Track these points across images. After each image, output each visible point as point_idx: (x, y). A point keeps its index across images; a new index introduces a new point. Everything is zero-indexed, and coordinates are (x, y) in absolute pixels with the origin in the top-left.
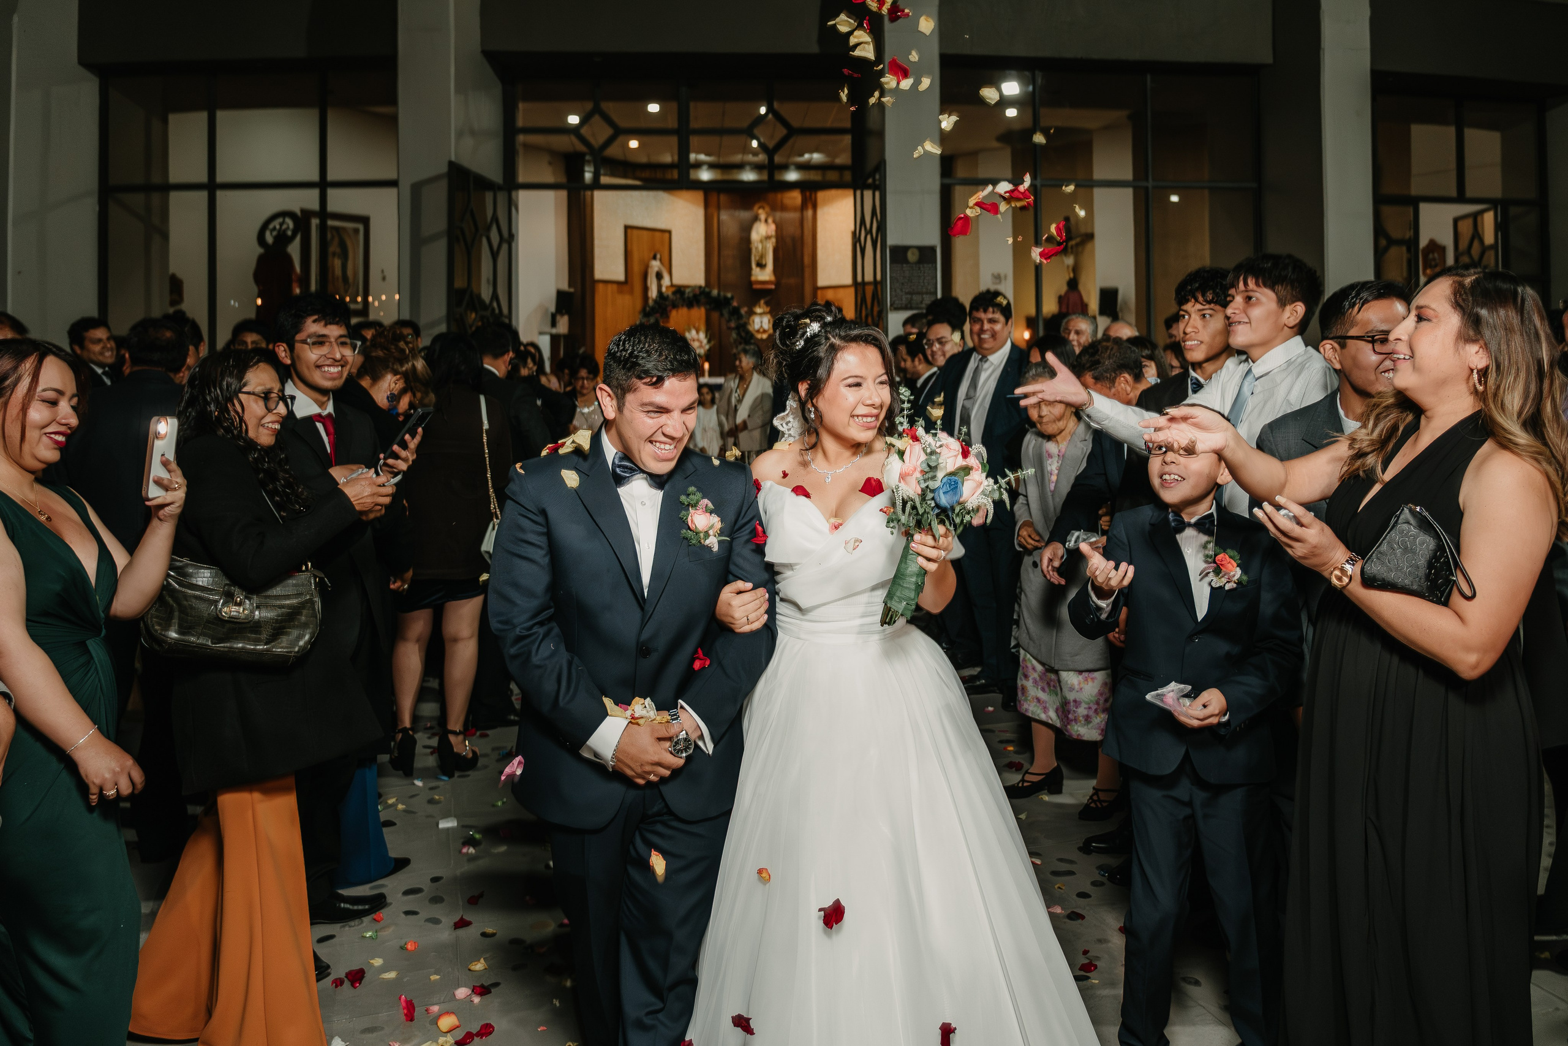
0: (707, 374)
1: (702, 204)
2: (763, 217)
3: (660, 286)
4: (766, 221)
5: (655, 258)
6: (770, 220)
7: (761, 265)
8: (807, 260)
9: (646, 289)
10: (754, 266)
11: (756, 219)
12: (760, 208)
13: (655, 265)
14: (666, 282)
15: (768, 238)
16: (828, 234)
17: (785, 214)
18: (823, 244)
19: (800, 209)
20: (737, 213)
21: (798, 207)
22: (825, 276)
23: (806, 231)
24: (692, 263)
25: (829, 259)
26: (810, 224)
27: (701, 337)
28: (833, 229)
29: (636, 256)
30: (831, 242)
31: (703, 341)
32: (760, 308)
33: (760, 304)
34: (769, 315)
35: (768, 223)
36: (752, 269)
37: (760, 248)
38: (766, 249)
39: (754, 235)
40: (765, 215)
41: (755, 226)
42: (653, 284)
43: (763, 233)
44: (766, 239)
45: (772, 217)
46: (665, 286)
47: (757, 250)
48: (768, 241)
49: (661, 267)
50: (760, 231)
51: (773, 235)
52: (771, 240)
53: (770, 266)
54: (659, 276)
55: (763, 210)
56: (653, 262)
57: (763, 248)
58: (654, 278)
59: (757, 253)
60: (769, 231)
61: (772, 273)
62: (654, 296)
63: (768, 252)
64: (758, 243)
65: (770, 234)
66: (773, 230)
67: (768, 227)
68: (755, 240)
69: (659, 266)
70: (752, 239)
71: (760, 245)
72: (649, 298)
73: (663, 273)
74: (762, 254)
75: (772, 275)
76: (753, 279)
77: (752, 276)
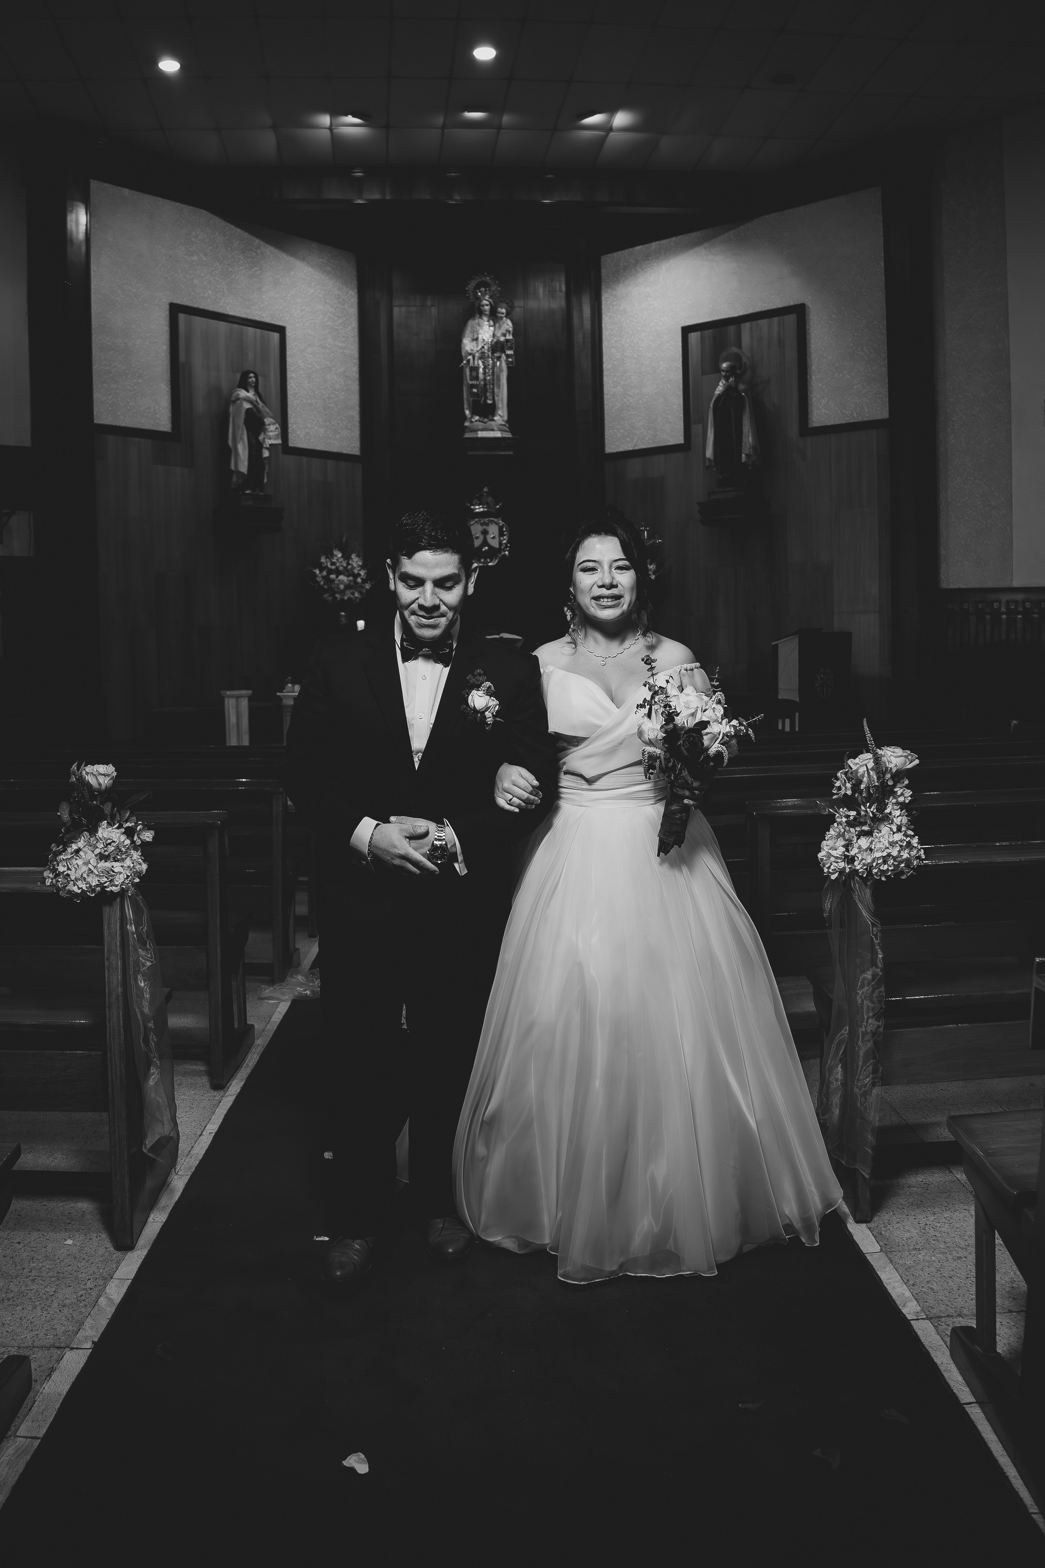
2: (486, 302)
3: (255, 447)
4: (493, 312)
5: (243, 384)
7: (485, 410)
8: (582, 401)
9: (225, 453)
10: (467, 412)
11: (474, 308)
12: (478, 286)
13: (245, 399)
14: (271, 435)
15: (497, 347)
16: (628, 340)
17: (532, 304)
18: (616, 363)
19: (563, 295)
20: (429, 303)
21: (561, 291)
22: (622, 431)
23: (578, 338)
24: (332, 405)
25: (630, 393)
26: (587, 324)
27: (355, 565)
28: (638, 328)
29: (200, 378)
30: (635, 356)
31: (359, 575)
32: (481, 504)
33: (482, 495)
34: (500, 519)
35: (497, 317)
36: (465, 418)
37: (481, 370)
38: (493, 373)
39: (468, 345)
40: (491, 300)
41: (471, 323)
42: (242, 439)
43: (486, 340)
44: (493, 353)
45: (507, 304)
46: (268, 446)
47: (474, 374)
48: (499, 358)
49: (261, 404)
50: (480, 336)
51: (509, 344)
52: (504, 357)
53: (501, 415)
54: (254, 423)
55: (486, 290)
56: (239, 392)
57: (487, 371)
58: (243, 428)
59: (475, 382)
60: (499, 334)
61: (507, 425)
62: (243, 468)
63: (499, 379)
64: (476, 358)
65: (502, 339)
66: (509, 332)
67: (497, 325)
68: (470, 354)
69: (255, 403)
70: (463, 354)
71: (481, 364)
72: (232, 472)
73: (265, 417)
74: (485, 385)
75: (508, 430)
76: (467, 435)
77: (463, 429)
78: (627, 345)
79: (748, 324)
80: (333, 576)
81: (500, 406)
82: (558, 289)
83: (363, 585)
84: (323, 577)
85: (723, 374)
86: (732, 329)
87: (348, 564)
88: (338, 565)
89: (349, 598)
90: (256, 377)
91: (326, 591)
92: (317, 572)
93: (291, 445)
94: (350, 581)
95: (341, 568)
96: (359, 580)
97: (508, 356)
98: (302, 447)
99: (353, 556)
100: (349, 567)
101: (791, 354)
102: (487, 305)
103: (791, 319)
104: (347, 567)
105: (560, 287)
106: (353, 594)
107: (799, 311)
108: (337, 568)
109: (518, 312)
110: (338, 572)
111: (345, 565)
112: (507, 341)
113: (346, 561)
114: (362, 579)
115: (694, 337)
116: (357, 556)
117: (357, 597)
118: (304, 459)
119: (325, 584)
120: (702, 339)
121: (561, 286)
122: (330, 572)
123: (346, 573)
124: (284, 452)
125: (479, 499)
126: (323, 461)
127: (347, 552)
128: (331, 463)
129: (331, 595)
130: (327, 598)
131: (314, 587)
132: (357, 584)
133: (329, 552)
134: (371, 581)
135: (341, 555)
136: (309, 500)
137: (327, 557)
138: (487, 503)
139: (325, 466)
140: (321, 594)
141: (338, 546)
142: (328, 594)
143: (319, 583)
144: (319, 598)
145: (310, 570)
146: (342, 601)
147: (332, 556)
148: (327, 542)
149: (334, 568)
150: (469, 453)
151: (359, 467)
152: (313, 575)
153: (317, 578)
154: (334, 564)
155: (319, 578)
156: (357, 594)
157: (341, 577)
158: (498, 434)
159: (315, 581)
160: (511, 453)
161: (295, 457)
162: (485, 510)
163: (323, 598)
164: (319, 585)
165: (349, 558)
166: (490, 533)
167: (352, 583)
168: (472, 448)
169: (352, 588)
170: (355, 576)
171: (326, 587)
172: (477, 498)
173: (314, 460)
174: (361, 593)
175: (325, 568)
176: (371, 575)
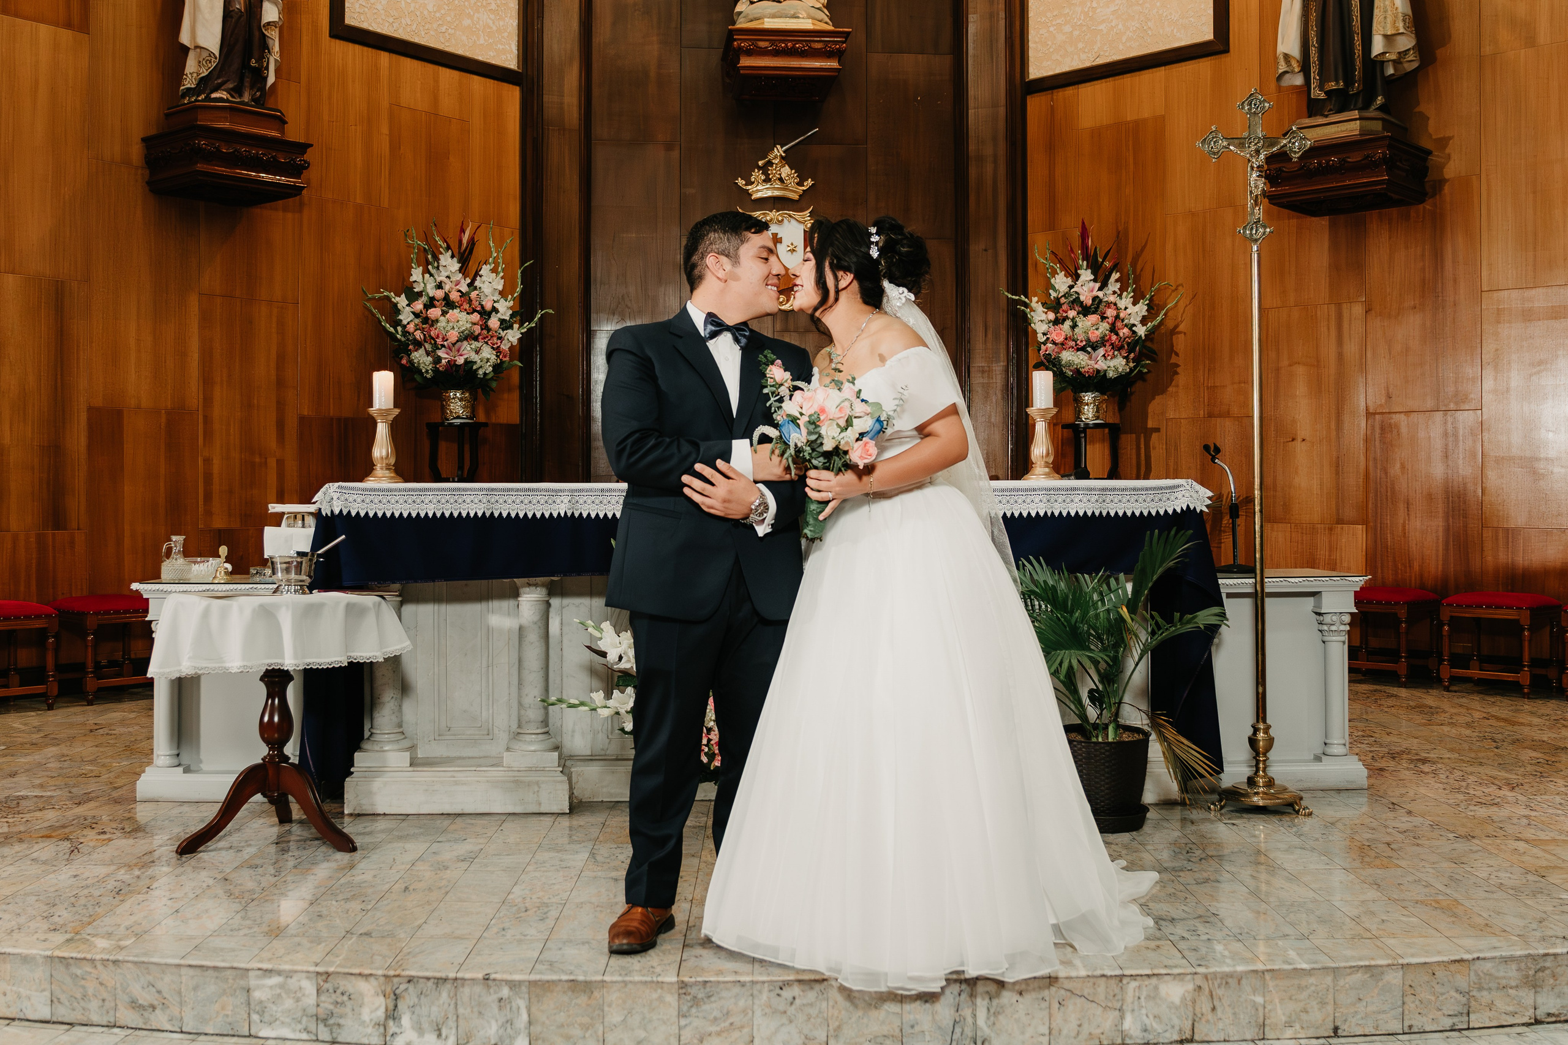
22: (1067, 27)
27: (487, 290)
31: (495, 310)
32: (767, 180)
33: (770, 163)
34: (807, 213)
61: (827, 11)
62: (208, 38)
75: (827, 20)
76: (741, 24)
77: (731, 17)
80: (434, 313)
83: (503, 334)
84: (417, 315)
87: (470, 285)
88: (447, 288)
89: (468, 363)
91: (418, 345)
92: (402, 301)
93: (352, 21)
94: (474, 324)
95: (454, 296)
96: (494, 322)
98: (379, 30)
99: (485, 270)
100: (473, 295)
104: (468, 294)
106: (477, 352)
108: (446, 298)
110: (449, 304)
111: (464, 288)
113: (468, 281)
114: (502, 321)
116: (494, 271)
117: (488, 360)
118: (384, 57)
119: (417, 326)
122: (431, 303)
123: (466, 306)
124: (333, 35)
125: (764, 169)
126: (430, 68)
127: (472, 266)
128: (448, 76)
129: (428, 354)
130: (421, 358)
131: (392, 336)
132: (489, 329)
133: (429, 260)
134: (521, 325)
135: (457, 266)
136: (395, 146)
137: (426, 271)
138: (781, 180)
139: (436, 81)
140: (408, 353)
141: (448, 248)
142: (422, 351)
143: (404, 327)
144: (404, 361)
145: (388, 298)
146: (451, 364)
147: (438, 268)
148: (427, 237)
149: (439, 294)
150: (745, 62)
151: (512, 95)
152: (395, 310)
153: (400, 317)
154: (439, 286)
155: (406, 317)
156: (487, 353)
157: (454, 313)
158: (807, 24)
159: (396, 323)
160: (833, 64)
161: (357, 46)
162: (777, 193)
163: (411, 362)
164: (405, 333)
165: (477, 274)
166: (786, 241)
167: (477, 330)
168: (749, 53)
169: (476, 339)
170: (486, 314)
171: (418, 335)
172: (759, 168)
173: (409, 65)
174: (498, 350)
175: (420, 294)
176: (523, 313)
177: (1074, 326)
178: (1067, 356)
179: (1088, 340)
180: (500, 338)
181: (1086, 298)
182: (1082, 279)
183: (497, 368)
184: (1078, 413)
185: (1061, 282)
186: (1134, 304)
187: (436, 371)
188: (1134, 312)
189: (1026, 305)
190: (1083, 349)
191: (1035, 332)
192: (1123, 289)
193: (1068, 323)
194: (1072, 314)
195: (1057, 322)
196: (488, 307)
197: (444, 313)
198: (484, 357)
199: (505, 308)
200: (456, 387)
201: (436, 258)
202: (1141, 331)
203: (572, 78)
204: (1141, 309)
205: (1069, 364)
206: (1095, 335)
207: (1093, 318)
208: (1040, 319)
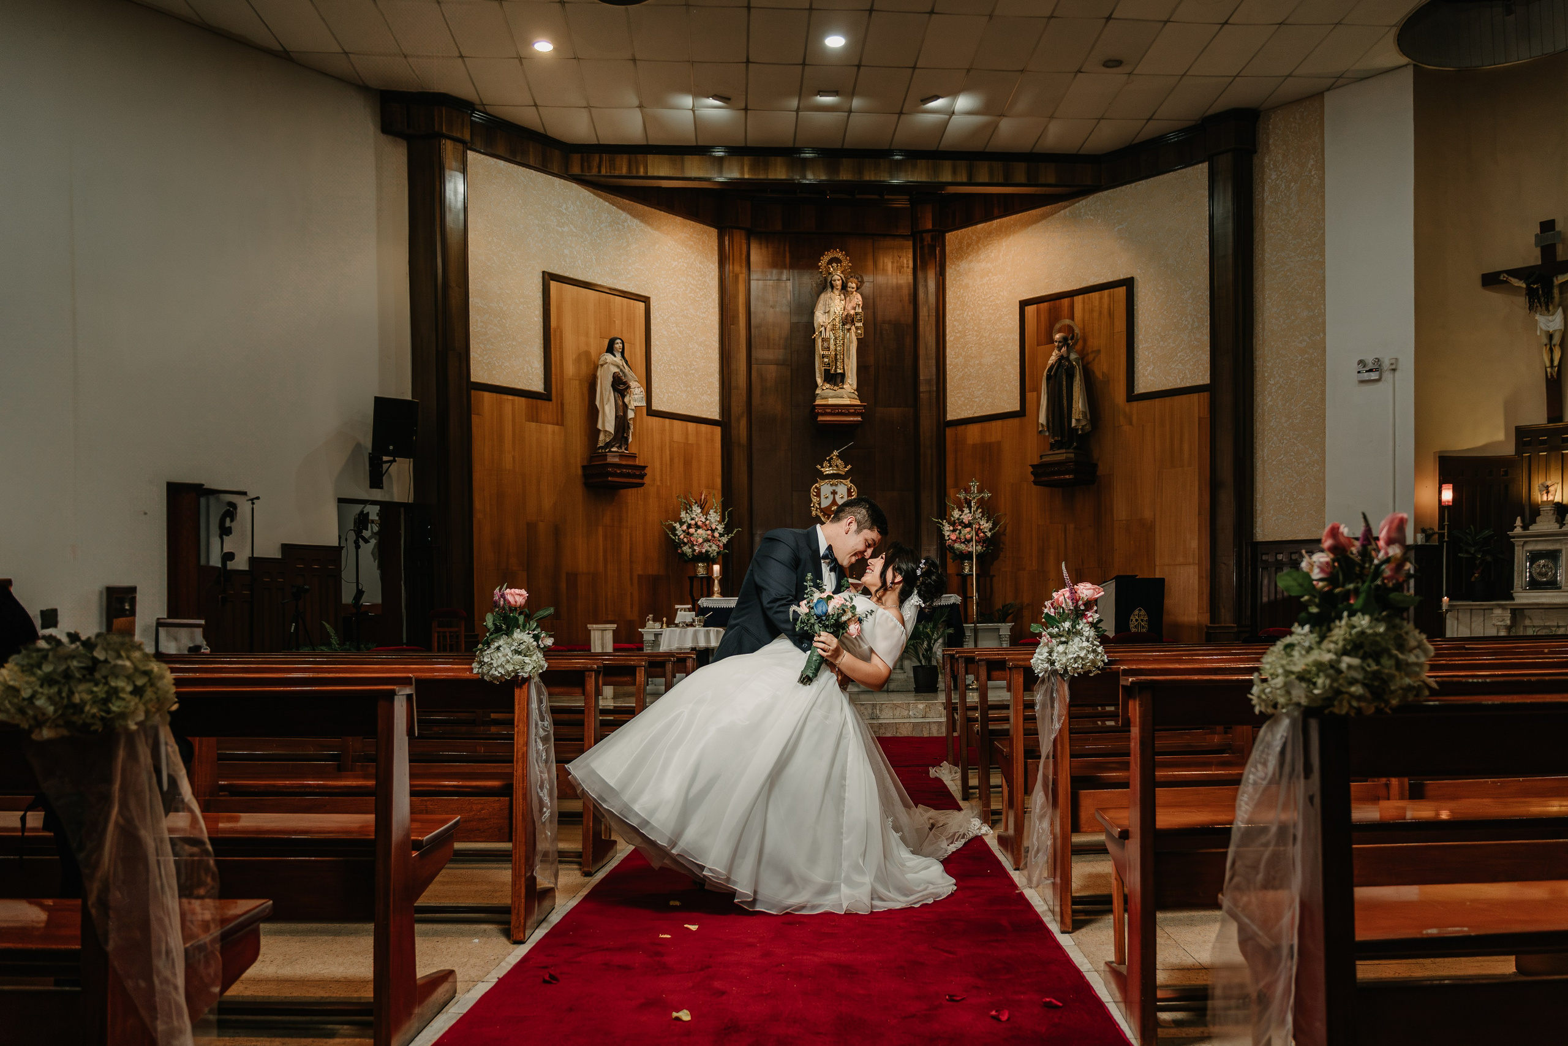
0: (716, 588)
1: (716, 258)
2: (837, 278)
3: (622, 411)
4: (844, 287)
5: (610, 349)
6: (852, 285)
7: (835, 378)
8: (926, 371)
9: (591, 413)
10: (819, 381)
11: (826, 285)
12: (830, 262)
13: (612, 363)
14: (636, 397)
15: (848, 320)
16: (970, 314)
17: (881, 279)
18: (958, 335)
19: (910, 270)
20: (784, 277)
21: (908, 267)
22: (963, 399)
23: (923, 312)
24: (693, 372)
25: (971, 364)
26: (932, 299)
27: (713, 521)
28: (980, 302)
29: (571, 345)
30: (976, 328)
31: (716, 529)
32: (830, 466)
33: (832, 458)
34: (848, 480)
35: (848, 291)
36: (817, 386)
37: (832, 341)
38: (843, 344)
39: (820, 318)
40: (842, 275)
41: (823, 296)
42: (608, 399)
43: (837, 313)
44: (844, 325)
45: (857, 278)
46: (634, 408)
47: (826, 345)
48: (849, 330)
49: (627, 370)
50: (832, 310)
51: (858, 316)
52: (853, 328)
53: (851, 382)
54: (620, 386)
55: (837, 266)
56: (607, 357)
57: (838, 342)
58: (610, 392)
59: (826, 353)
60: (849, 307)
61: (856, 393)
62: (610, 426)
63: (849, 350)
64: (828, 330)
65: (852, 312)
66: (859, 305)
67: (848, 299)
68: (822, 326)
69: (622, 367)
70: (815, 325)
71: (832, 335)
72: (599, 431)
73: (631, 381)
74: (836, 355)
75: (856, 397)
76: (818, 402)
77: (814, 397)
78: (968, 318)
79: (1080, 297)
80: (692, 530)
81: (849, 374)
82: (905, 265)
83: (720, 539)
84: (684, 531)
85: (1056, 344)
86: (1066, 302)
87: (706, 519)
88: (697, 520)
89: (706, 551)
90: (623, 343)
91: (685, 544)
92: (677, 525)
93: (654, 408)
94: (708, 535)
95: (700, 523)
96: (716, 534)
97: (857, 328)
98: (665, 410)
99: (711, 512)
100: (707, 522)
101: (1121, 325)
102: (838, 280)
103: (1122, 290)
104: (705, 522)
105: (908, 264)
106: (710, 546)
107: (1129, 283)
108: (696, 524)
109: (867, 287)
110: (697, 527)
111: (704, 520)
112: (857, 314)
113: (704, 516)
114: (720, 534)
115: (1030, 310)
116: (715, 512)
118: (667, 421)
119: (685, 537)
120: (1038, 311)
121: (907, 260)
122: (689, 526)
123: (704, 528)
124: (648, 415)
125: (829, 461)
126: (684, 423)
127: (706, 508)
128: (691, 426)
129: (690, 548)
130: (686, 549)
131: (674, 541)
132: (714, 537)
133: (688, 508)
134: (728, 535)
135: (700, 510)
136: (672, 459)
137: (687, 512)
138: (837, 466)
139: (687, 428)
140: (681, 548)
141: (696, 503)
142: (687, 547)
143: (679, 536)
144: (679, 551)
145: (672, 524)
146: (700, 552)
147: (691, 511)
148: (686, 498)
149: (693, 522)
150: (820, 418)
151: (718, 430)
152: (674, 529)
153: (677, 532)
154: (692, 519)
155: (679, 532)
156: (714, 547)
157: (700, 531)
158: (847, 402)
159: (675, 535)
160: (859, 419)
161: (657, 418)
162: (835, 472)
163: (683, 551)
164: (679, 539)
165: (707, 514)
166: (839, 494)
167: (710, 537)
168: (822, 414)
169: (709, 541)
170: (713, 531)
171: (685, 540)
172: (827, 461)
173: (676, 422)
174: (718, 546)
175: (684, 522)
176: (728, 529)
177: (960, 533)
178: (957, 545)
179: (966, 539)
180: (719, 541)
181: (966, 521)
182: (965, 512)
183: (718, 553)
184: (963, 569)
185: (956, 514)
186: (987, 523)
187: (693, 554)
188: (986, 525)
189: (941, 524)
190: (964, 543)
191: (944, 535)
192: (982, 516)
193: (958, 531)
194: (960, 527)
195: (954, 531)
196: (714, 527)
197: (696, 531)
198: (713, 549)
199: (720, 528)
200: (702, 562)
201: (692, 508)
202: (989, 534)
203: (743, 422)
204: (988, 525)
205: (958, 549)
206: (968, 536)
207: (968, 529)
208: (947, 529)
